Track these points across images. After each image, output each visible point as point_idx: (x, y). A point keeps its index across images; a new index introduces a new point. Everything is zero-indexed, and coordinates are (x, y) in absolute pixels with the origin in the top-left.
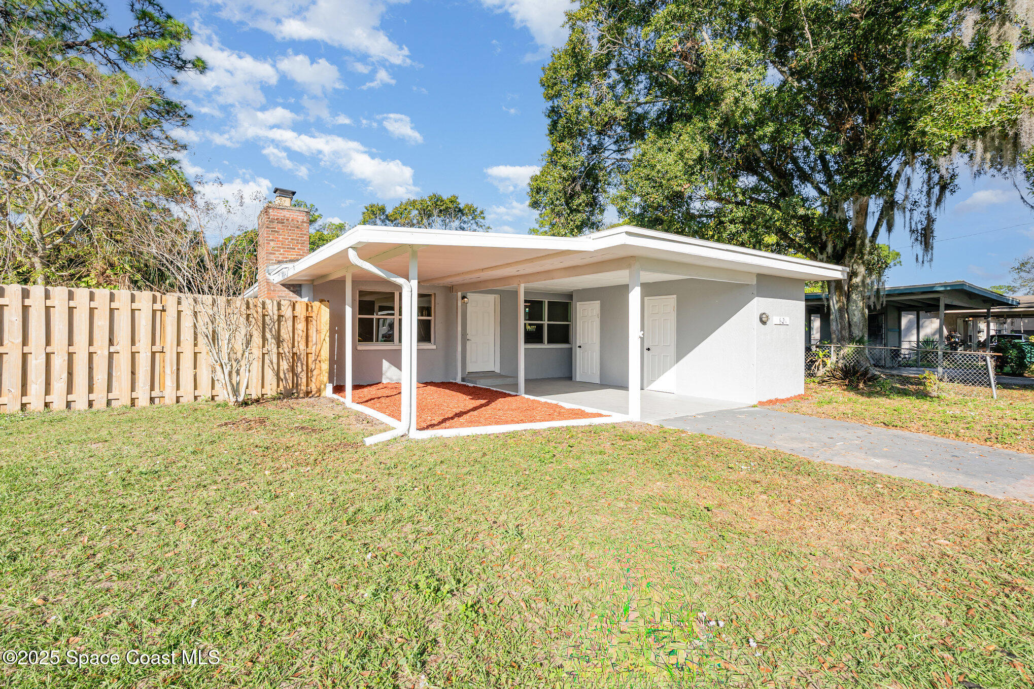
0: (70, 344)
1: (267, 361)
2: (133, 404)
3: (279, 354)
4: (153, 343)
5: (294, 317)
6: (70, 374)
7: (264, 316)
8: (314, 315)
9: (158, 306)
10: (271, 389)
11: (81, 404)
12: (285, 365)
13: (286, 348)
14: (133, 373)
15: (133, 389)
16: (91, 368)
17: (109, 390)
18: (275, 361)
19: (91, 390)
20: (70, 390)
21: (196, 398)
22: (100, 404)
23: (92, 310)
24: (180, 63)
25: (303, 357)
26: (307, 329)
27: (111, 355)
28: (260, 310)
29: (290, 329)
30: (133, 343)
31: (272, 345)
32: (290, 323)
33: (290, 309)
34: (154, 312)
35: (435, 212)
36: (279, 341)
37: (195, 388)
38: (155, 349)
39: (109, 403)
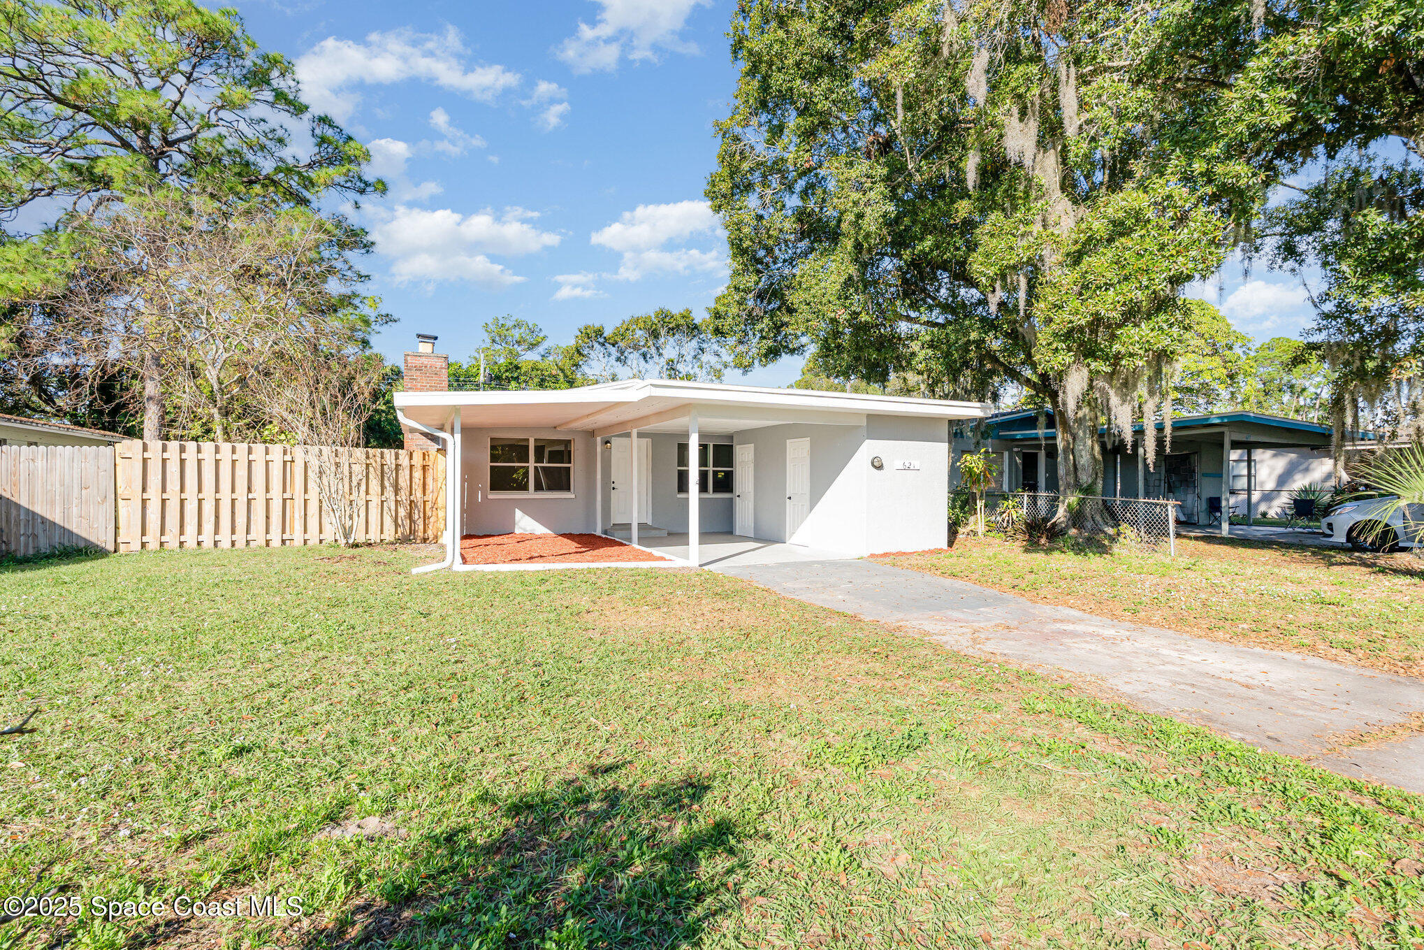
0: (217, 491)
1: (385, 508)
2: (268, 545)
3: (396, 501)
4: (284, 491)
5: (411, 466)
6: (217, 517)
7: (382, 465)
8: (430, 463)
9: (288, 458)
10: (389, 535)
11: (225, 544)
12: (402, 512)
13: (403, 496)
14: (267, 517)
15: (267, 532)
16: (233, 513)
17: (248, 532)
18: (393, 508)
19: (233, 532)
20: (216, 532)
21: (321, 541)
22: (241, 544)
23: (234, 462)
24: (362, 185)
25: (420, 505)
26: (424, 478)
27: (249, 501)
28: (378, 460)
29: (408, 477)
30: (267, 491)
31: (390, 492)
32: (407, 472)
33: (407, 458)
34: (285, 462)
35: (663, 332)
36: (397, 490)
37: (321, 532)
38: (286, 496)
39: (248, 542)
